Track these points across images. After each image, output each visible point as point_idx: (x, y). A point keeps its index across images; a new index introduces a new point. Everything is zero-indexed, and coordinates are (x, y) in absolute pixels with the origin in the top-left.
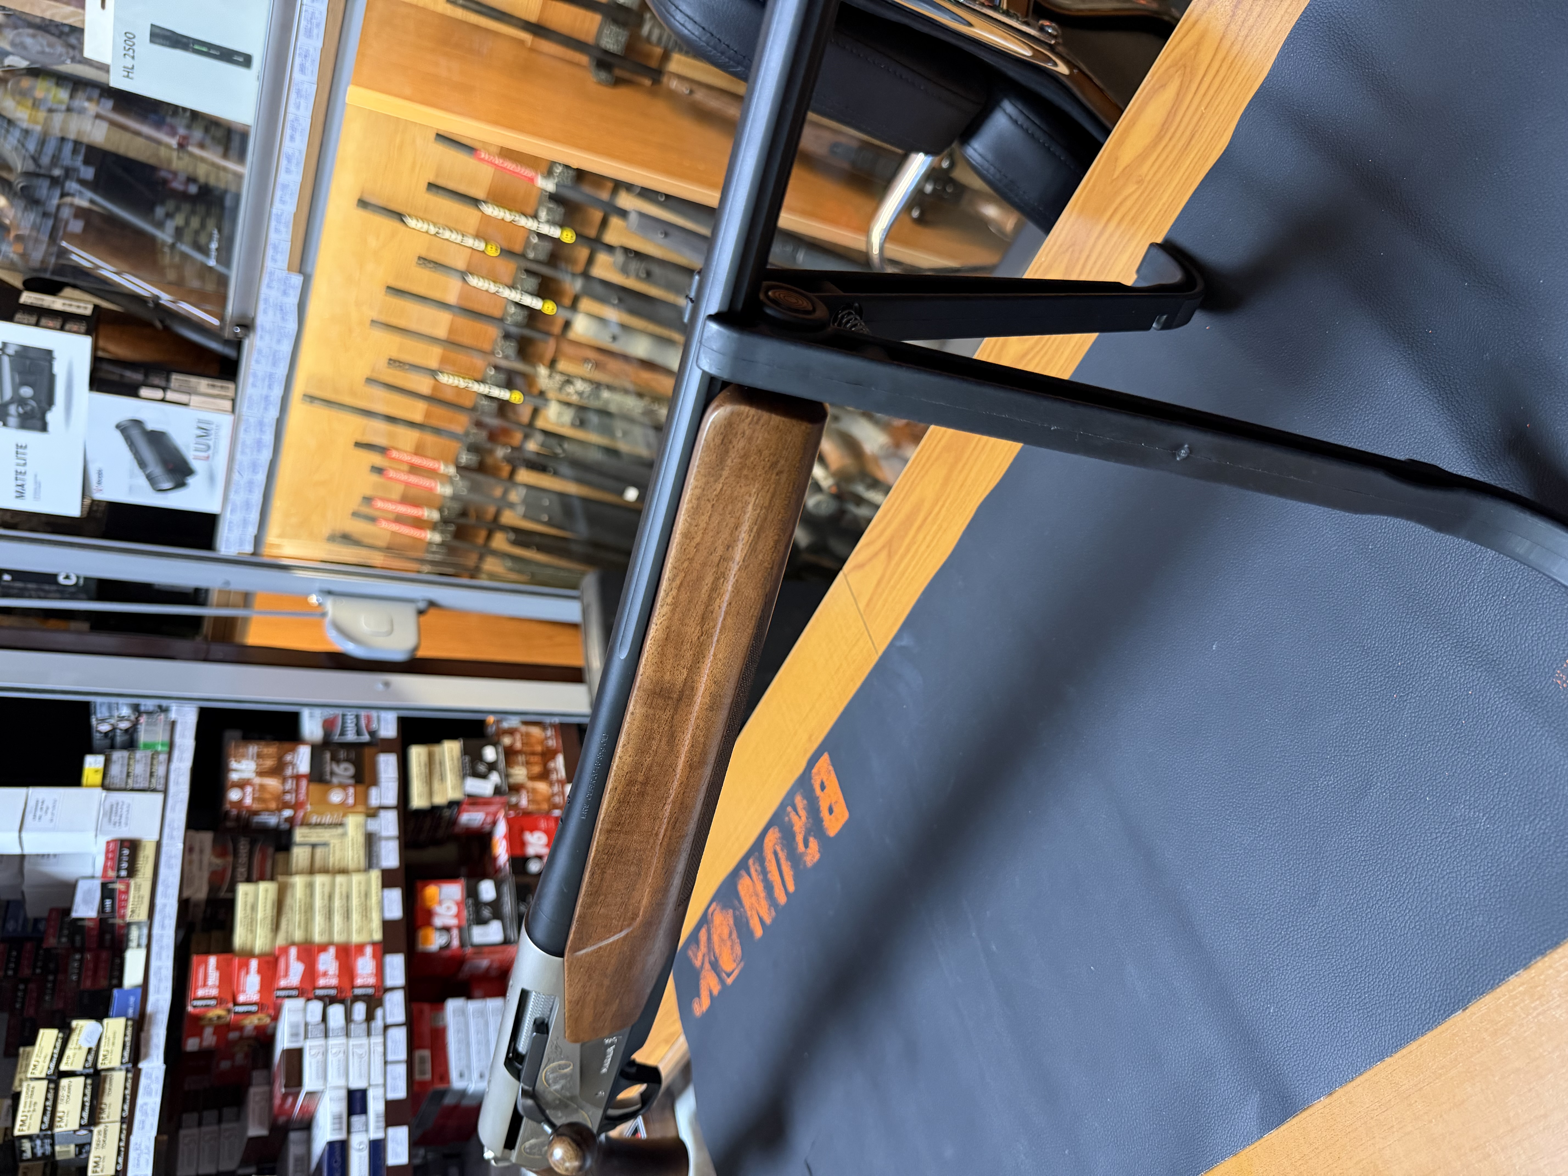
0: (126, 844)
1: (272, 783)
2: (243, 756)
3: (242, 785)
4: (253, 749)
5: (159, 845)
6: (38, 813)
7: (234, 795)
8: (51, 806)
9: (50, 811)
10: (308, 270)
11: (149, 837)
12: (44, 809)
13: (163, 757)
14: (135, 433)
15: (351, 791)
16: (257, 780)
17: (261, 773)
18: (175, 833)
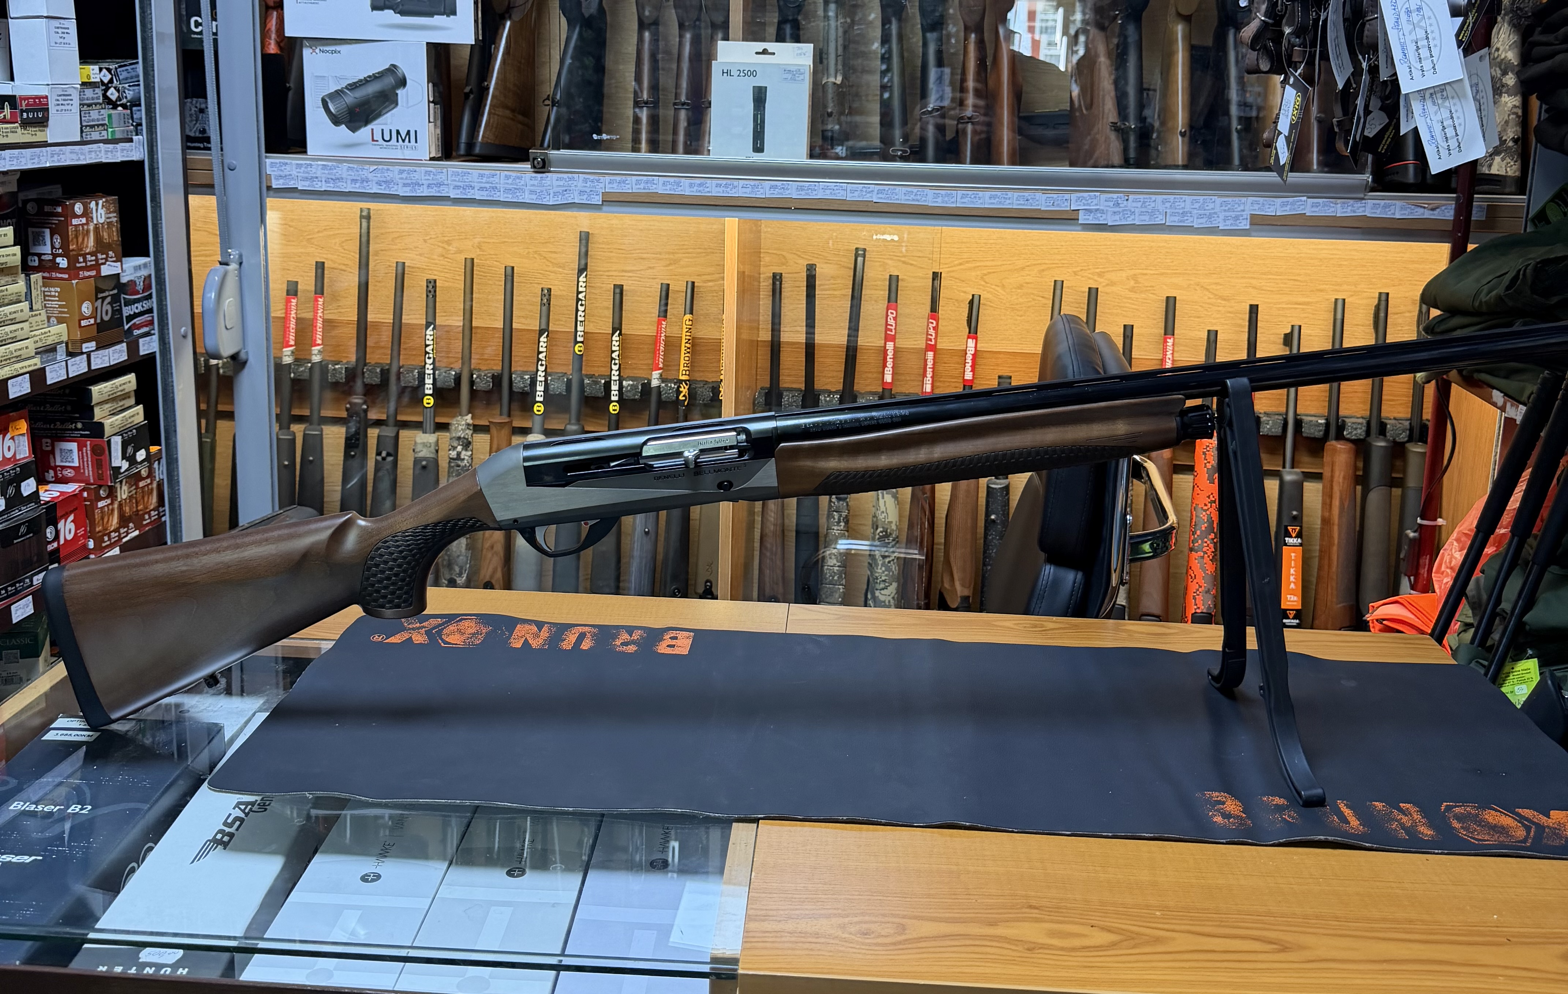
0: (46, 114)
1: (91, 243)
2: (109, 211)
3: (87, 213)
4: (114, 218)
5: (45, 144)
6: (60, 31)
7: (78, 208)
8: (65, 41)
9: (62, 40)
10: (604, 208)
11: (50, 134)
12: (64, 35)
13: (105, 135)
14: (390, 80)
15: (92, 321)
16: (91, 227)
17: (96, 228)
18: (56, 158)
